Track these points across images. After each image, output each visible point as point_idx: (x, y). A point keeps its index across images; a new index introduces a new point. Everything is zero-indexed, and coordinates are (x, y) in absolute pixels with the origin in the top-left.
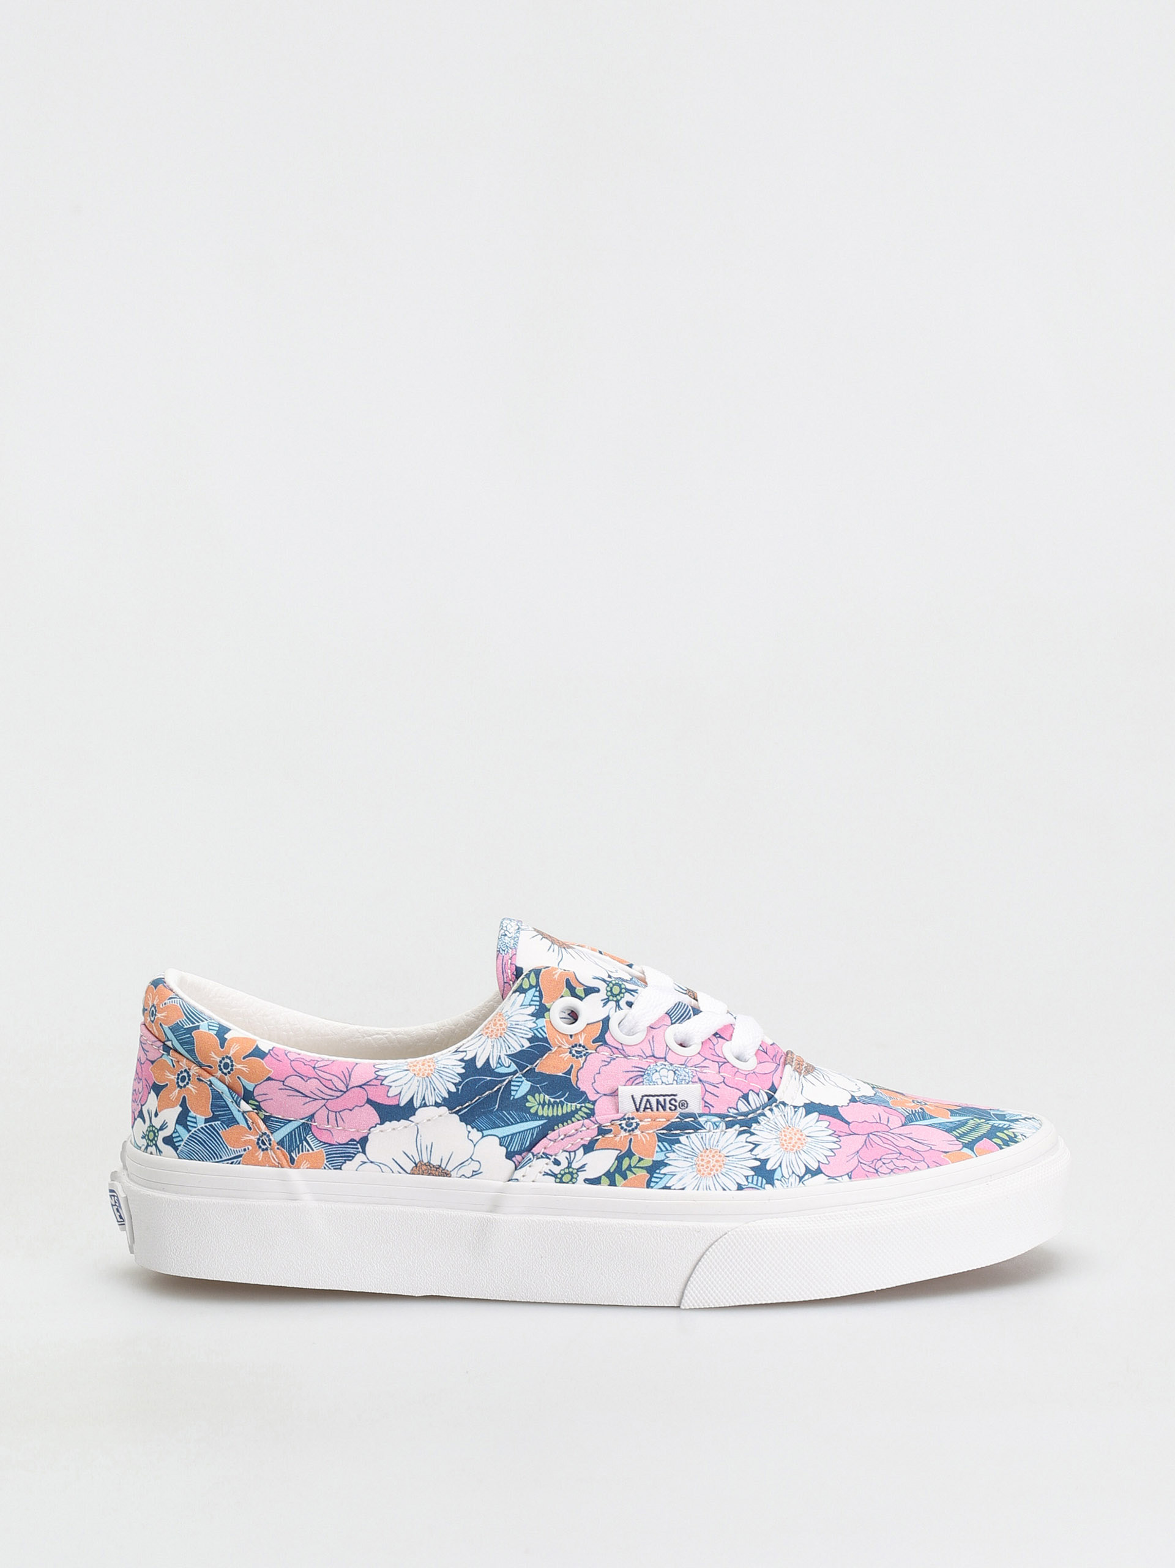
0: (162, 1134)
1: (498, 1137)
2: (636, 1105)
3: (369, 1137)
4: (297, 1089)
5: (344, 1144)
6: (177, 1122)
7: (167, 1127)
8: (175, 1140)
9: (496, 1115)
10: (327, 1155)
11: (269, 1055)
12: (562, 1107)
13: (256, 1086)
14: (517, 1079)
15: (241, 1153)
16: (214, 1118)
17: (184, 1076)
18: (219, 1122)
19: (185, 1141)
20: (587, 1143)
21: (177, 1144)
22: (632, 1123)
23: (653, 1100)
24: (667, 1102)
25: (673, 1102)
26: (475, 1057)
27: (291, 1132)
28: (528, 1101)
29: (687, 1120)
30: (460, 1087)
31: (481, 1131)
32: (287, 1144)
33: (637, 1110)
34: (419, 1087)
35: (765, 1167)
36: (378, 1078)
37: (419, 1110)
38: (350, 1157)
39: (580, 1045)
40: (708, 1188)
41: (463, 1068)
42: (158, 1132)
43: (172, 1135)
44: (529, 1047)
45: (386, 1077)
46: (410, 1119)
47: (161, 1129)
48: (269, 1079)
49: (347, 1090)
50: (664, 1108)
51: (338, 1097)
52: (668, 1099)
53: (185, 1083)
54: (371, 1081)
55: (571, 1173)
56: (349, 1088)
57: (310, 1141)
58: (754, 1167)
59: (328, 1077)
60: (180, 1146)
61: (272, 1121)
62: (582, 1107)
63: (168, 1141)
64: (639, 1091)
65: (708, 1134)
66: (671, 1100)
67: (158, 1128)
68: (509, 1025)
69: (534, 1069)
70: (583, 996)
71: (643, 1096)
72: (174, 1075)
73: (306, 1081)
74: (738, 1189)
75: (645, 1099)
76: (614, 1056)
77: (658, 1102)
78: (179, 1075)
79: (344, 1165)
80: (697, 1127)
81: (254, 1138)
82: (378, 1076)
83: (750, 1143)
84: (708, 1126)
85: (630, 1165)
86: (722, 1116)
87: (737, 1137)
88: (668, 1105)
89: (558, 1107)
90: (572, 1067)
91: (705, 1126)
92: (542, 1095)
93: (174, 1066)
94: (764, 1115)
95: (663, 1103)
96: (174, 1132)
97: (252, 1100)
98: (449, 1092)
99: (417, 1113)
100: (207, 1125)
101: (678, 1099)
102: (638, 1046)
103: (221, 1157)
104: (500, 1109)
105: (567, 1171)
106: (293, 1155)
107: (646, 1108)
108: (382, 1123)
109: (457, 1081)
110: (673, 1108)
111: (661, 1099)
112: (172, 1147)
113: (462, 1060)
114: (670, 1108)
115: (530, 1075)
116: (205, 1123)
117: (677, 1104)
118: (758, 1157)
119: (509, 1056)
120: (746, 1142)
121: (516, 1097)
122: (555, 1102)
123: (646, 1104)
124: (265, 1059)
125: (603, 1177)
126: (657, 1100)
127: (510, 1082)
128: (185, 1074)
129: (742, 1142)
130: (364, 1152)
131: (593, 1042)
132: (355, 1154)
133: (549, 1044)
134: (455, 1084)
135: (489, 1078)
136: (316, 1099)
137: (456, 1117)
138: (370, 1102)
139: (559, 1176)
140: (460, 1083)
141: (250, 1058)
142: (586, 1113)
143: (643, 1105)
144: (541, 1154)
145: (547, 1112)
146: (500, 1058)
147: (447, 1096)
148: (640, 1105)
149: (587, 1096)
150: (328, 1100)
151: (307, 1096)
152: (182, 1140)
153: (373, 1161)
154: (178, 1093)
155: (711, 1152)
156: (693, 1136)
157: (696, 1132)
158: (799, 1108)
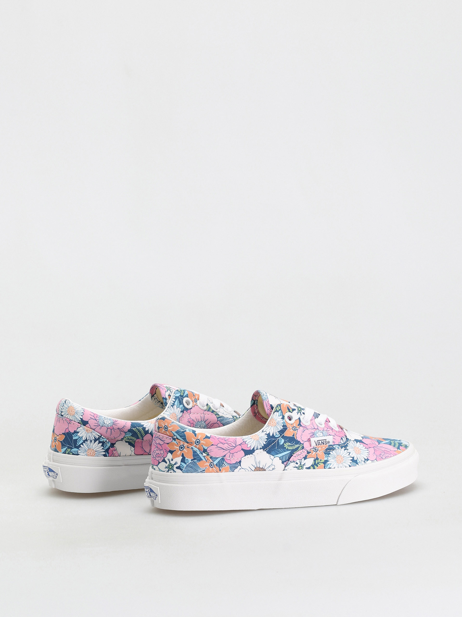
0: (175, 466)
1: (278, 457)
2: (316, 444)
3: (241, 461)
4: (221, 447)
5: (235, 464)
6: (181, 461)
7: (177, 463)
8: (181, 467)
9: (277, 450)
10: (230, 467)
11: (211, 438)
12: (294, 446)
13: (208, 447)
14: (280, 439)
15: (205, 469)
16: (194, 459)
17: (182, 447)
18: (196, 460)
19: (185, 467)
20: (304, 457)
21: (182, 469)
22: (316, 449)
23: (320, 442)
25: (326, 442)
26: (269, 432)
27: (219, 461)
28: (285, 445)
29: (330, 447)
30: (267, 443)
31: (274, 456)
32: (218, 465)
33: (317, 445)
34: (256, 443)
35: (354, 459)
37: (256, 451)
38: (237, 468)
39: (295, 427)
40: (341, 467)
41: (267, 436)
42: (173, 465)
43: (180, 466)
44: (283, 429)
45: (246, 441)
46: (253, 454)
47: (175, 464)
48: (212, 445)
49: (236, 446)
50: (324, 444)
51: (233, 449)
52: (324, 441)
53: (183, 449)
54: (242, 443)
55: (301, 466)
56: (236, 445)
57: (225, 464)
58: (351, 460)
59: (230, 443)
60: (183, 469)
61: (213, 458)
62: (300, 446)
63: (178, 468)
64: (316, 439)
65: (337, 451)
66: (325, 441)
67: (174, 464)
68: (277, 422)
69: (284, 435)
70: (292, 412)
71: (318, 441)
72: (178, 447)
73: (224, 445)
74: (350, 467)
76: (305, 429)
77: (322, 442)
78: (180, 447)
79: (235, 470)
80: (334, 449)
81: (208, 464)
82: (244, 441)
84: (336, 448)
85: (318, 462)
86: (339, 445)
88: (325, 443)
89: (293, 446)
90: (294, 434)
92: (288, 443)
93: (178, 444)
94: (348, 444)
95: (322, 443)
96: (180, 465)
97: (206, 452)
98: (264, 444)
99: (255, 452)
100: (192, 461)
101: (327, 440)
102: (310, 426)
103: (198, 471)
104: (278, 448)
105: (300, 466)
106: (220, 468)
107: (319, 444)
108: (245, 456)
109: (266, 441)
110: (326, 444)
111: (322, 441)
112: (180, 470)
113: (266, 434)
114: (325, 444)
115: (283, 437)
116: (191, 461)
117: (327, 442)
118: (351, 456)
119: (278, 432)
121: (281, 444)
123: (319, 443)
124: (210, 439)
125: (311, 467)
126: (321, 442)
127: (278, 440)
128: (182, 446)
129: (346, 452)
130: (240, 465)
131: (298, 426)
132: (238, 466)
133: (287, 427)
134: (265, 442)
135: (274, 439)
136: (227, 450)
137: (265, 452)
138: (242, 449)
139: (298, 467)
140: (267, 441)
141: (205, 439)
142: (301, 447)
143: (318, 443)
144: (292, 461)
145: (290, 448)
146: (276, 432)
147: (263, 446)
148: (317, 444)
149: (300, 442)
150: (230, 450)
151: (224, 449)
152: (184, 467)
153: (243, 468)
154: (180, 452)
155: (339, 456)
156: (333, 451)
157: (334, 450)
158: (354, 441)
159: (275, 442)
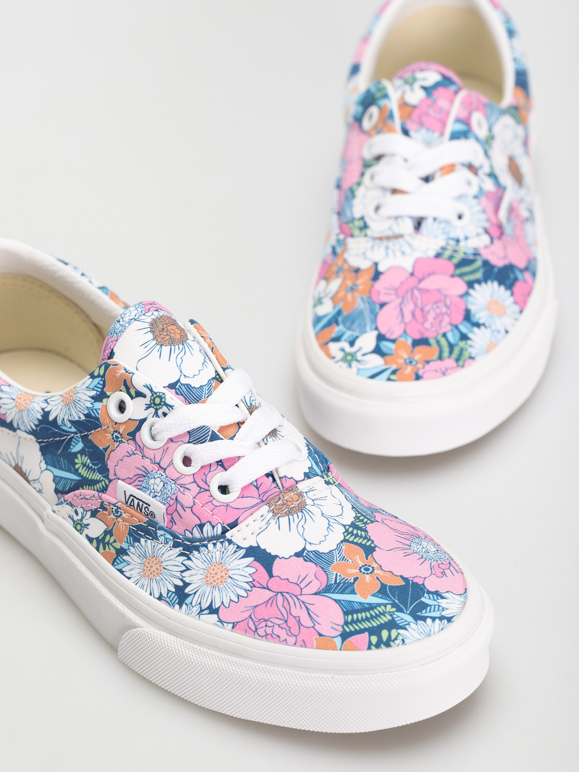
1: (53, 474)
9: (57, 458)
12: (93, 474)
14: (77, 438)
20: (93, 509)
23: (136, 501)
24: (143, 508)
25: (146, 509)
26: (50, 411)
28: (77, 458)
29: (149, 527)
30: (38, 428)
31: (47, 465)
34: (15, 415)
35: (184, 589)
37: (18, 430)
41: (42, 416)
44: (84, 421)
45: (1, 399)
46: (16, 432)
50: (140, 510)
52: (145, 505)
55: (81, 525)
62: (103, 480)
64: (131, 491)
65: (159, 545)
68: (74, 399)
69: (88, 436)
71: (131, 495)
75: (132, 497)
77: (139, 505)
80: (155, 537)
83: (184, 565)
84: (162, 539)
86: (176, 536)
87: (177, 557)
88: (143, 511)
89: (91, 471)
90: (109, 446)
91: (159, 538)
92: (86, 458)
101: (151, 509)
105: (80, 522)
107: (130, 505)
110: (145, 514)
111: (141, 503)
113: (43, 410)
115: (85, 439)
117: (148, 512)
118: (184, 579)
119: (69, 421)
120: (182, 563)
121: (72, 451)
122: (91, 467)
123: (131, 502)
126: (139, 502)
127: (73, 437)
133: (99, 422)
135: (57, 430)
137: (38, 446)
139: (76, 523)
142: (103, 486)
144: (69, 502)
145: (83, 472)
148: (128, 501)
149: (109, 474)
155: (156, 559)
156: (149, 541)
157: (152, 540)
158: (241, 549)
159: (65, 437)
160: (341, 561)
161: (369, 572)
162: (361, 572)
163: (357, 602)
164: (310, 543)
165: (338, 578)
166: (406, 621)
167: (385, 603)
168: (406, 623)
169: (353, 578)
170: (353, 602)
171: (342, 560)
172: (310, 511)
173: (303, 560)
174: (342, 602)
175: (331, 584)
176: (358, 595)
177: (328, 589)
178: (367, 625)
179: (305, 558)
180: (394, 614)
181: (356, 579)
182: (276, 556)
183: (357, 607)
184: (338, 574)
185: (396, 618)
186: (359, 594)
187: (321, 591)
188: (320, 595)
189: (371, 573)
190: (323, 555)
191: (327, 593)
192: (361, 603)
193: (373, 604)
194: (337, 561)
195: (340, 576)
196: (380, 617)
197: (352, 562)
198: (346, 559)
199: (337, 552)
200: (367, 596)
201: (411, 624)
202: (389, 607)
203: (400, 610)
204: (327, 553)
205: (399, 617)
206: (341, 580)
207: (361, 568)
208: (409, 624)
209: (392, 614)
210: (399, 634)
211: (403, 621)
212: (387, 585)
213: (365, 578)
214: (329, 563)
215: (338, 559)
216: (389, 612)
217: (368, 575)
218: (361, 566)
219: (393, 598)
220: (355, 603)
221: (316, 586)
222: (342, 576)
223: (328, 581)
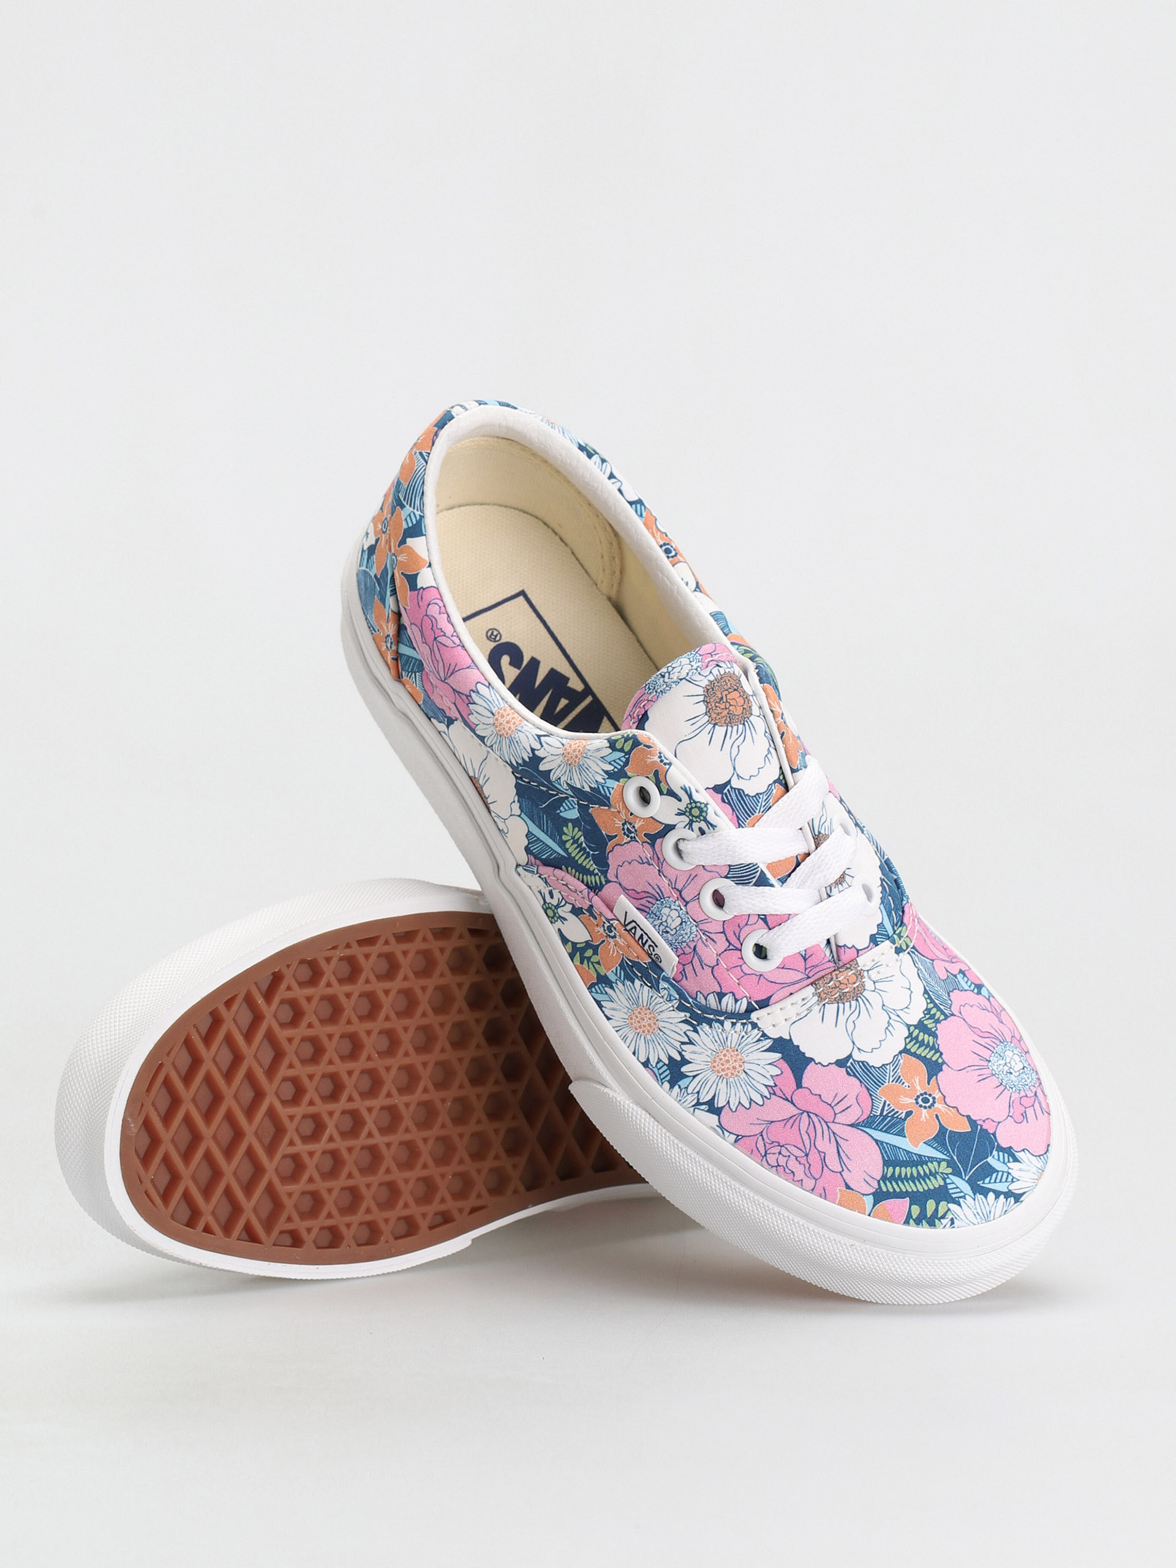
1: (529, 828)
2: (624, 921)
3: (455, 723)
5: (438, 707)
9: (538, 811)
10: (424, 700)
11: (417, 592)
14: (571, 802)
20: (576, 906)
22: (612, 931)
23: (638, 930)
24: (648, 945)
25: (652, 949)
26: (543, 758)
28: (567, 827)
31: (521, 811)
33: (621, 925)
34: (491, 735)
35: (681, 1067)
36: (469, 698)
38: (438, 719)
41: (529, 757)
44: (588, 792)
45: (475, 703)
50: (644, 945)
51: (436, 678)
52: (651, 943)
54: (463, 694)
55: (554, 914)
56: (445, 681)
57: (417, 678)
58: (672, 1058)
59: (438, 657)
62: (598, 875)
64: (634, 914)
65: (658, 998)
66: (651, 946)
68: (581, 763)
71: (636, 922)
74: (643, 1064)
75: (633, 923)
77: (641, 937)
79: (433, 719)
82: (471, 696)
83: (687, 1036)
84: (664, 993)
85: (590, 958)
86: (684, 997)
87: (680, 1022)
88: (647, 947)
89: (583, 854)
92: (580, 833)
95: (640, 941)
99: (490, 749)
101: (656, 949)
104: (545, 811)
105: (553, 908)
108: (465, 725)
109: (519, 762)
111: (644, 936)
113: (533, 750)
114: (648, 951)
115: (583, 809)
117: (653, 952)
118: (683, 1053)
119: (567, 783)
120: (683, 1032)
121: (562, 814)
123: (632, 929)
124: (411, 592)
125: (570, 943)
129: (681, 1030)
137: (514, 780)
138: (456, 706)
139: (546, 906)
140: (521, 766)
142: (595, 883)
143: (630, 927)
144: (544, 877)
146: (560, 778)
148: (628, 924)
149: (607, 871)
153: (451, 739)
158: (767, 1039)
160: (894, 1082)
161: (927, 1105)
162: (917, 1103)
163: (903, 1150)
164: (859, 1049)
165: (886, 1108)
166: (962, 1192)
167: (940, 1159)
168: (962, 1194)
169: (905, 1112)
170: (899, 1148)
171: (896, 1082)
172: (867, 1000)
173: (845, 1073)
174: (885, 1145)
175: (874, 1115)
176: (907, 1139)
177: (869, 1122)
178: (910, 1187)
179: (848, 1069)
180: (948, 1178)
181: (909, 1114)
182: (812, 1060)
183: (903, 1157)
184: (888, 1103)
185: (949, 1184)
186: (909, 1138)
187: (860, 1123)
188: (858, 1128)
189: (930, 1107)
190: (872, 1070)
191: (867, 1127)
192: (908, 1152)
193: (925, 1156)
194: (889, 1082)
195: (889, 1105)
196: (929, 1179)
197: (909, 1087)
198: (902, 1080)
199: (892, 1068)
200: (919, 1143)
201: (967, 1196)
202: (944, 1164)
203: (956, 1173)
204: (878, 1068)
205: (953, 1183)
206: (889, 1113)
207: (918, 1097)
208: (964, 1197)
209: (946, 1177)
210: (949, 1210)
211: (958, 1190)
212: (947, 1129)
213: (921, 1114)
214: (879, 1083)
215: (891, 1079)
216: (942, 1173)
217: (925, 1110)
218: (918, 1094)
219: (951, 1152)
220: (901, 1150)
221: (854, 1115)
222: (891, 1105)
223: (872, 1110)
